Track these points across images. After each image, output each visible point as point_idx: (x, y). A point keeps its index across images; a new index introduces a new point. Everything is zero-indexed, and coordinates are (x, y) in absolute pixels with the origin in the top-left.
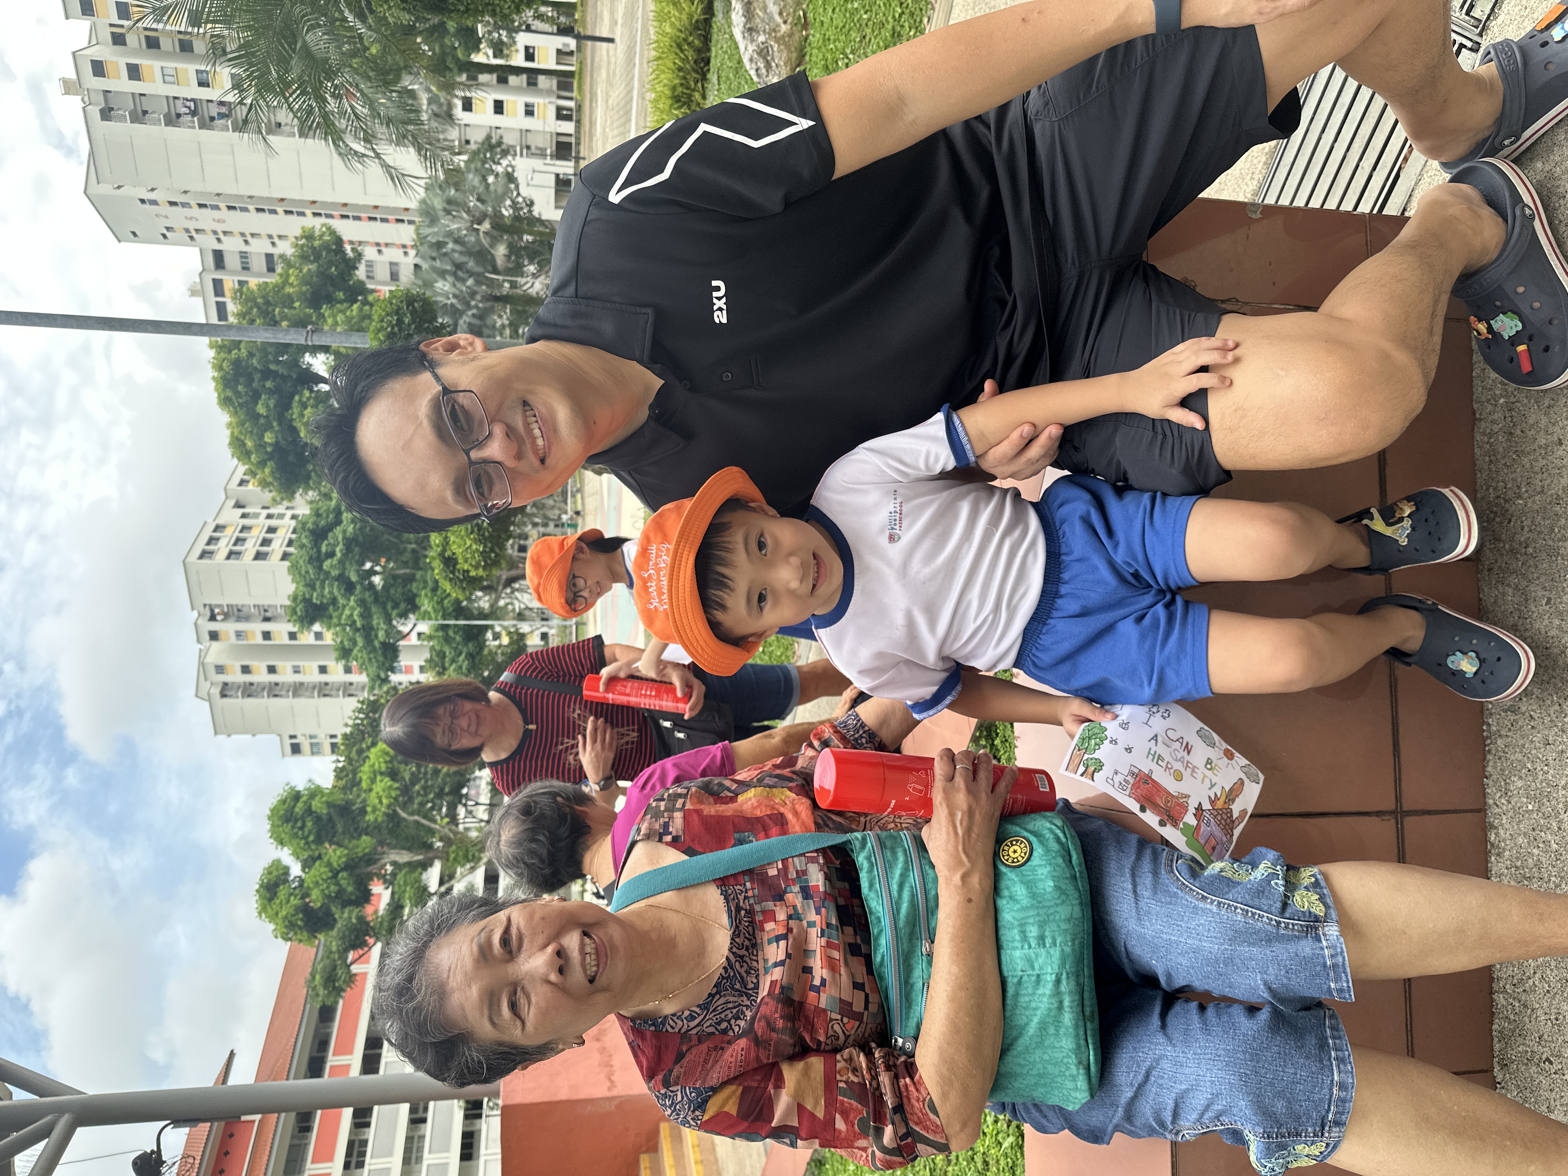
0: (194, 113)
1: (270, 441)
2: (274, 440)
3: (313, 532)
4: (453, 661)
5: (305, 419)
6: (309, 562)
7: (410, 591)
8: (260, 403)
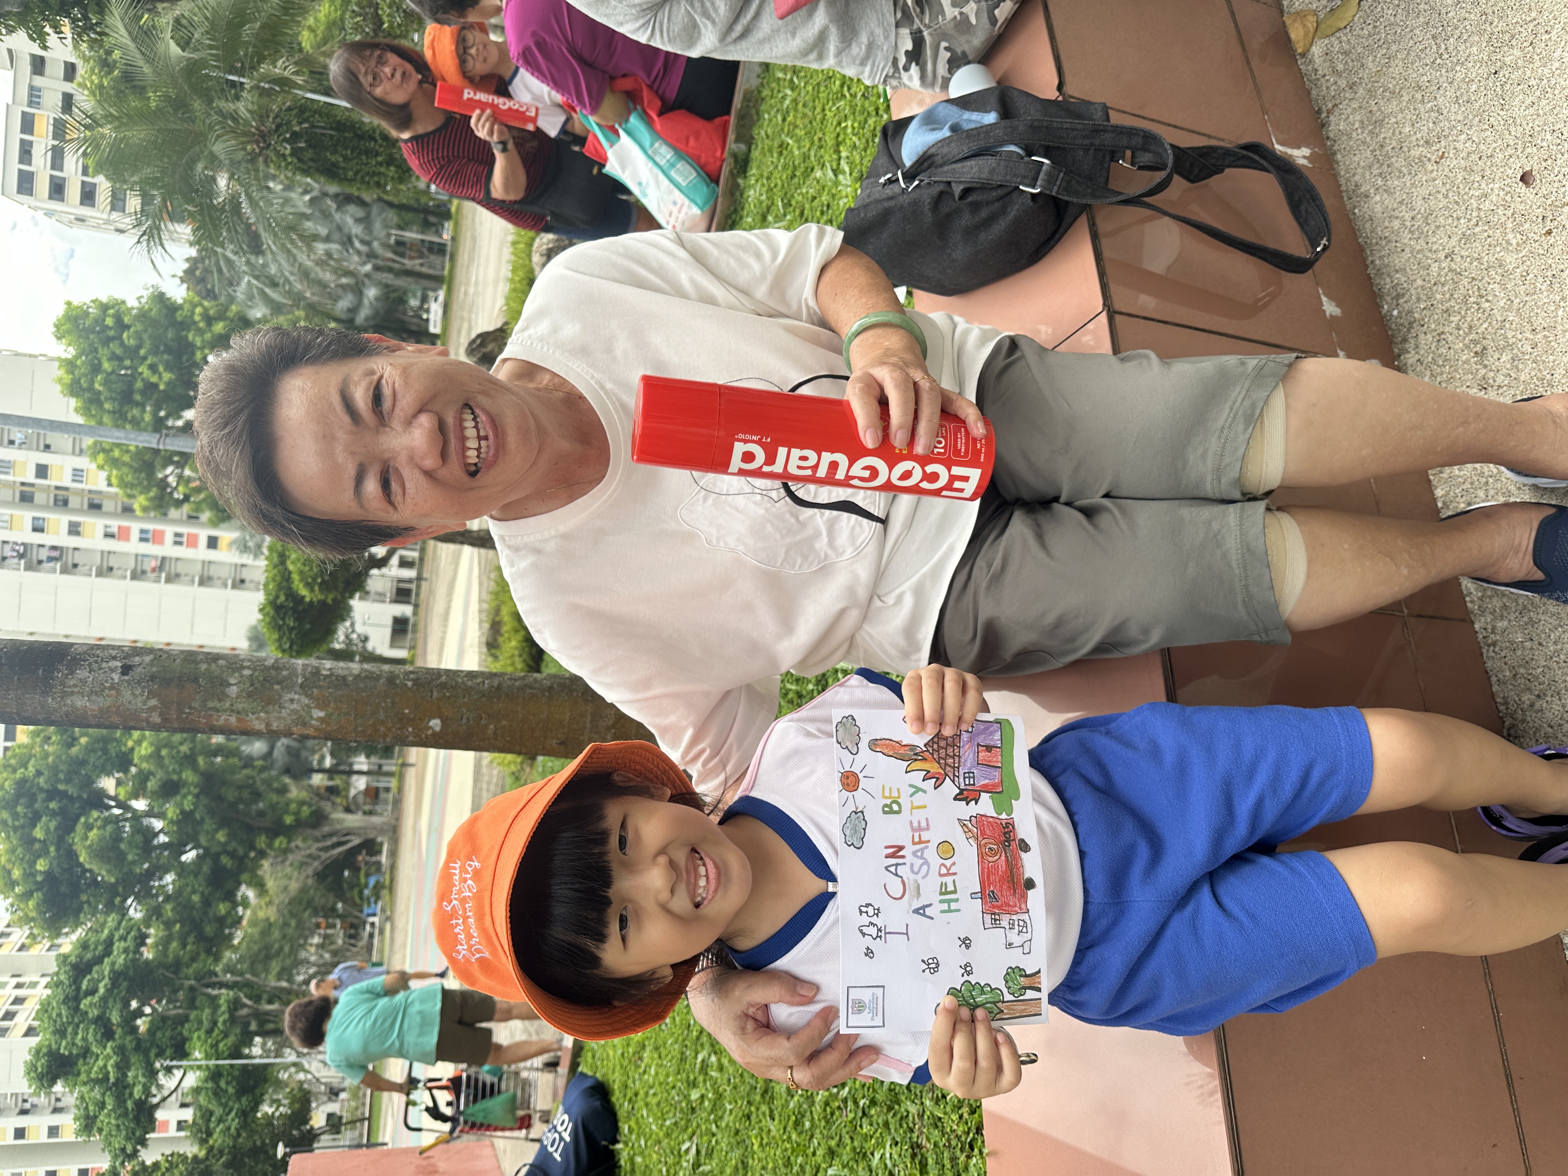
0: (21, 556)
1: (42, 869)
2: (47, 868)
3: (75, 967)
4: (220, 1121)
5: (88, 842)
6: (64, 1002)
7: (181, 1034)
8: (39, 826)
